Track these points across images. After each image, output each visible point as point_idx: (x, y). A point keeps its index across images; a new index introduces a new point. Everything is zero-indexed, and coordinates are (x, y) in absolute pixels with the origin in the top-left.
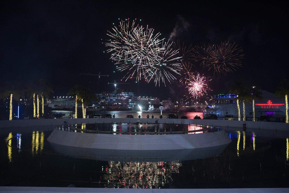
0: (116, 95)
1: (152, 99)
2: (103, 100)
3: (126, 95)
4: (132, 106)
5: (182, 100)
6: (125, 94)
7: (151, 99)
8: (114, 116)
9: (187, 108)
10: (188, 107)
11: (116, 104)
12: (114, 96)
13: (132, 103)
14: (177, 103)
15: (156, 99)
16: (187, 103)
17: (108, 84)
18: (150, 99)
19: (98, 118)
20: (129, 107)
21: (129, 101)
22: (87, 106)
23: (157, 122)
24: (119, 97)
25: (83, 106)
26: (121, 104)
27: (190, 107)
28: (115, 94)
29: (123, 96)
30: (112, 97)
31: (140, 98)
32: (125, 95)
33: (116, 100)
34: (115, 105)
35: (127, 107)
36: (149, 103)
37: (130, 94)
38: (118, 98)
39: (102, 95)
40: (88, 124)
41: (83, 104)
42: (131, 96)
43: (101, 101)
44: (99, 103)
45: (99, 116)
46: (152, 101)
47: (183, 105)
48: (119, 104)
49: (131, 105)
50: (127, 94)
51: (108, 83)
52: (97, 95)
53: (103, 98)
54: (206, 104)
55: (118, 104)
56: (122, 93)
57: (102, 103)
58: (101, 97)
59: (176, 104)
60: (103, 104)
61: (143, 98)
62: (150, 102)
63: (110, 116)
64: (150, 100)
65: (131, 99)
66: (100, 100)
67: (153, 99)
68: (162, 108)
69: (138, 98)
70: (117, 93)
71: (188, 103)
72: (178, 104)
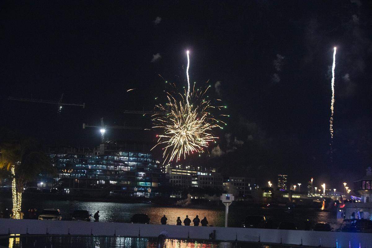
0: (102, 159)
1: (201, 172)
2: (67, 170)
3: (131, 159)
4: (146, 191)
5: (282, 179)
6: (128, 156)
7: (199, 173)
8: (97, 216)
9: (295, 199)
10: (298, 197)
11: (103, 182)
12: (98, 162)
13: (146, 181)
14: (270, 184)
15: (211, 172)
16: (295, 187)
17: (84, 128)
18: (197, 173)
19: (53, 219)
20: (138, 193)
21: (138, 175)
22: (24, 186)
23: (215, 235)
24: (111, 165)
25: (14, 185)
26: (115, 182)
27: (304, 197)
28: (102, 156)
29: (123, 162)
30: (92, 164)
31: (168, 168)
32: (129, 161)
33: (104, 171)
34: (101, 184)
35: (133, 193)
36: (193, 183)
37: (143, 157)
38: (107, 167)
39: (64, 158)
40: (27, 234)
41: (14, 180)
42: (146, 163)
43: (63, 173)
44: (58, 179)
45: (56, 213)
46: (201, 179)
47: (286, 193)
48: (111, 182)
49: (143, 187)
50: (132, 157)
51: (84, 126)
52: (52, 156)
53: (69, 166)
54: (344, 191)
55: (107, 182)
56: (121, 153)
57: (64, 178)
58: (63, 163)
59: (267, 189)
60: (67, 182)
61: (178, 169)
62: (196, 181)
63: (85, 215)
64: (197, 176)
65: (143, 171)
66: (59, 169)
67: (204, 174)
68: (228, 198)
69: (164, 168)
70: (107, 154)
71: (298, 186)
72: (270, 189)
